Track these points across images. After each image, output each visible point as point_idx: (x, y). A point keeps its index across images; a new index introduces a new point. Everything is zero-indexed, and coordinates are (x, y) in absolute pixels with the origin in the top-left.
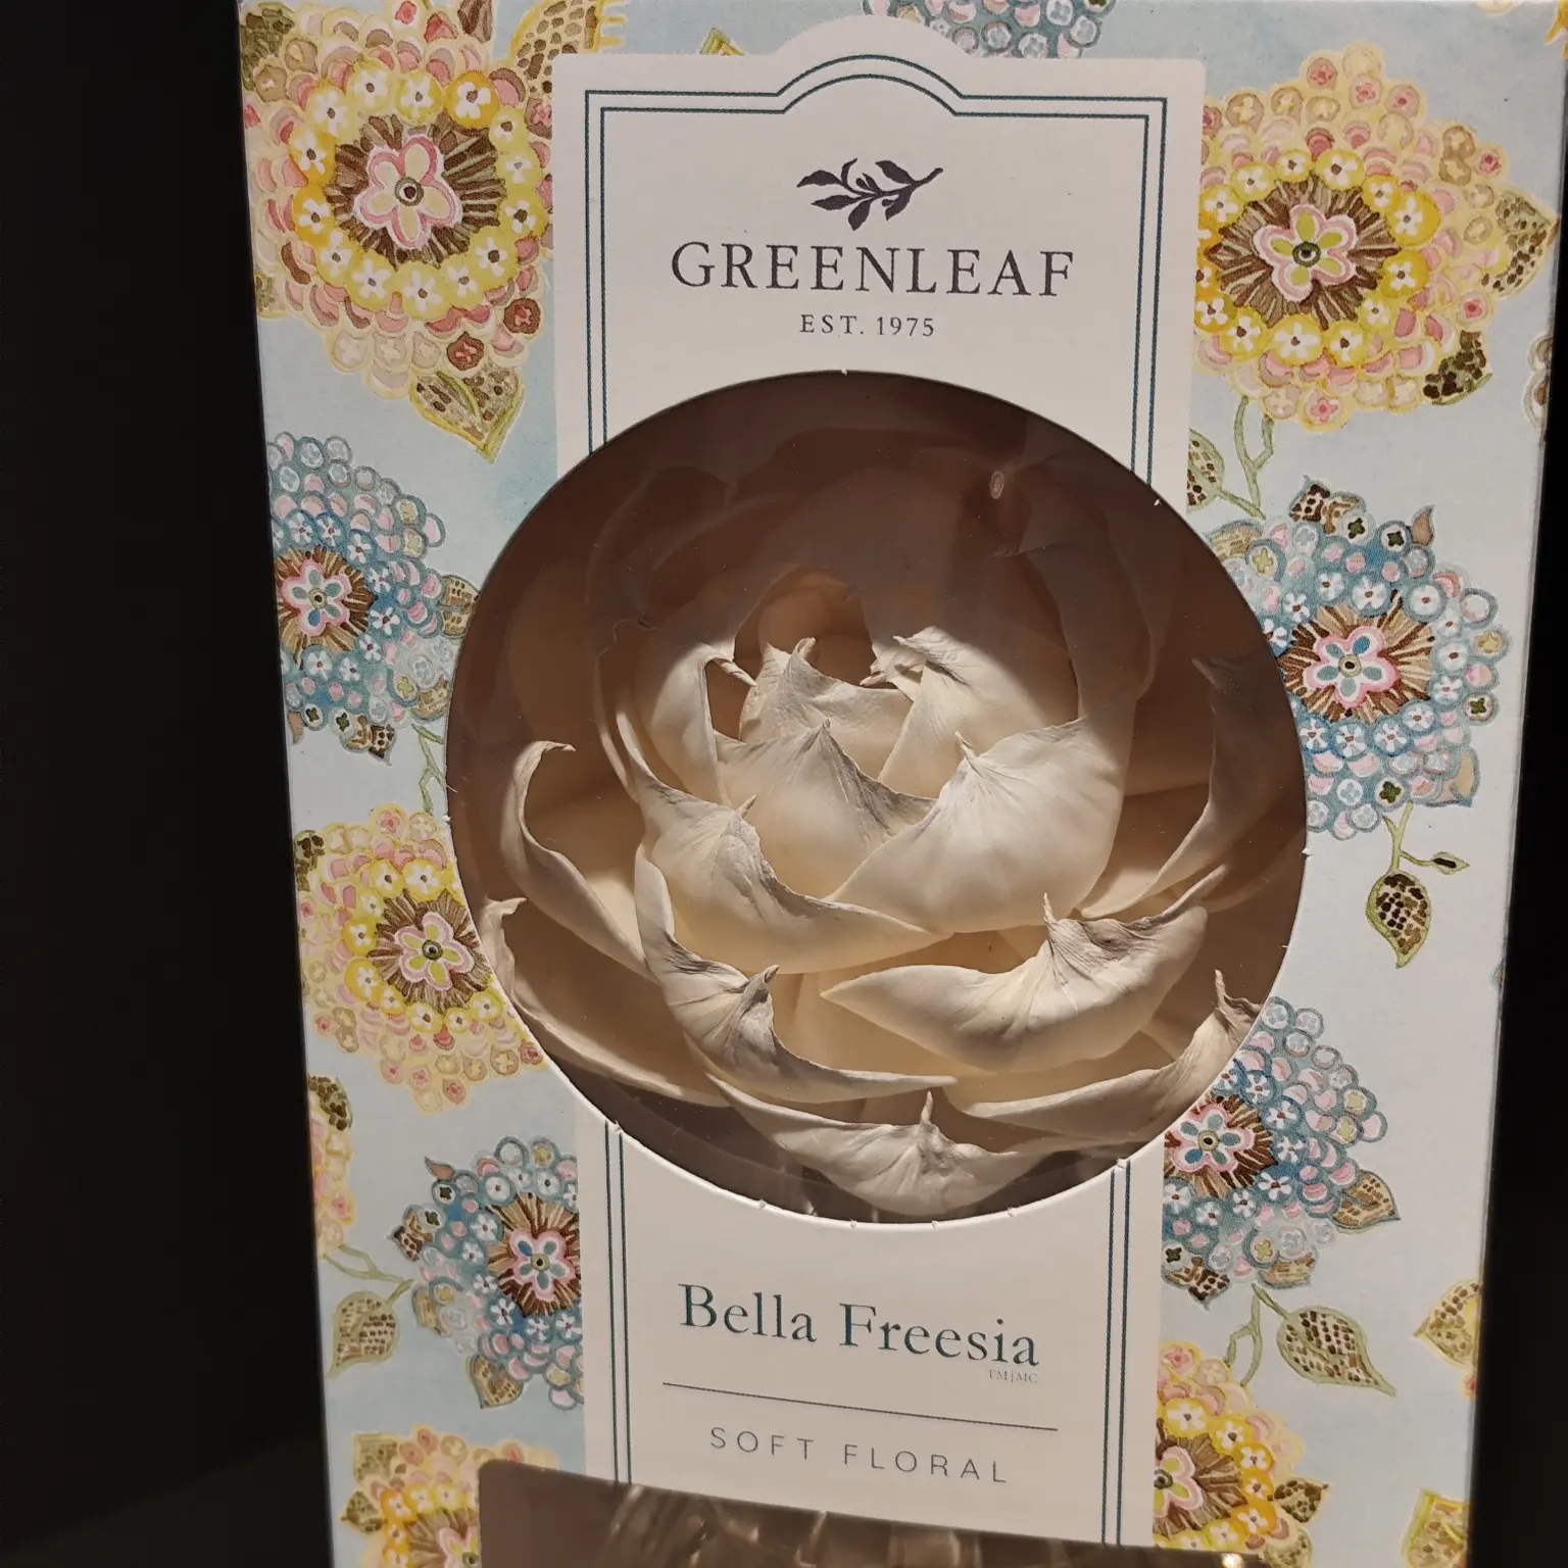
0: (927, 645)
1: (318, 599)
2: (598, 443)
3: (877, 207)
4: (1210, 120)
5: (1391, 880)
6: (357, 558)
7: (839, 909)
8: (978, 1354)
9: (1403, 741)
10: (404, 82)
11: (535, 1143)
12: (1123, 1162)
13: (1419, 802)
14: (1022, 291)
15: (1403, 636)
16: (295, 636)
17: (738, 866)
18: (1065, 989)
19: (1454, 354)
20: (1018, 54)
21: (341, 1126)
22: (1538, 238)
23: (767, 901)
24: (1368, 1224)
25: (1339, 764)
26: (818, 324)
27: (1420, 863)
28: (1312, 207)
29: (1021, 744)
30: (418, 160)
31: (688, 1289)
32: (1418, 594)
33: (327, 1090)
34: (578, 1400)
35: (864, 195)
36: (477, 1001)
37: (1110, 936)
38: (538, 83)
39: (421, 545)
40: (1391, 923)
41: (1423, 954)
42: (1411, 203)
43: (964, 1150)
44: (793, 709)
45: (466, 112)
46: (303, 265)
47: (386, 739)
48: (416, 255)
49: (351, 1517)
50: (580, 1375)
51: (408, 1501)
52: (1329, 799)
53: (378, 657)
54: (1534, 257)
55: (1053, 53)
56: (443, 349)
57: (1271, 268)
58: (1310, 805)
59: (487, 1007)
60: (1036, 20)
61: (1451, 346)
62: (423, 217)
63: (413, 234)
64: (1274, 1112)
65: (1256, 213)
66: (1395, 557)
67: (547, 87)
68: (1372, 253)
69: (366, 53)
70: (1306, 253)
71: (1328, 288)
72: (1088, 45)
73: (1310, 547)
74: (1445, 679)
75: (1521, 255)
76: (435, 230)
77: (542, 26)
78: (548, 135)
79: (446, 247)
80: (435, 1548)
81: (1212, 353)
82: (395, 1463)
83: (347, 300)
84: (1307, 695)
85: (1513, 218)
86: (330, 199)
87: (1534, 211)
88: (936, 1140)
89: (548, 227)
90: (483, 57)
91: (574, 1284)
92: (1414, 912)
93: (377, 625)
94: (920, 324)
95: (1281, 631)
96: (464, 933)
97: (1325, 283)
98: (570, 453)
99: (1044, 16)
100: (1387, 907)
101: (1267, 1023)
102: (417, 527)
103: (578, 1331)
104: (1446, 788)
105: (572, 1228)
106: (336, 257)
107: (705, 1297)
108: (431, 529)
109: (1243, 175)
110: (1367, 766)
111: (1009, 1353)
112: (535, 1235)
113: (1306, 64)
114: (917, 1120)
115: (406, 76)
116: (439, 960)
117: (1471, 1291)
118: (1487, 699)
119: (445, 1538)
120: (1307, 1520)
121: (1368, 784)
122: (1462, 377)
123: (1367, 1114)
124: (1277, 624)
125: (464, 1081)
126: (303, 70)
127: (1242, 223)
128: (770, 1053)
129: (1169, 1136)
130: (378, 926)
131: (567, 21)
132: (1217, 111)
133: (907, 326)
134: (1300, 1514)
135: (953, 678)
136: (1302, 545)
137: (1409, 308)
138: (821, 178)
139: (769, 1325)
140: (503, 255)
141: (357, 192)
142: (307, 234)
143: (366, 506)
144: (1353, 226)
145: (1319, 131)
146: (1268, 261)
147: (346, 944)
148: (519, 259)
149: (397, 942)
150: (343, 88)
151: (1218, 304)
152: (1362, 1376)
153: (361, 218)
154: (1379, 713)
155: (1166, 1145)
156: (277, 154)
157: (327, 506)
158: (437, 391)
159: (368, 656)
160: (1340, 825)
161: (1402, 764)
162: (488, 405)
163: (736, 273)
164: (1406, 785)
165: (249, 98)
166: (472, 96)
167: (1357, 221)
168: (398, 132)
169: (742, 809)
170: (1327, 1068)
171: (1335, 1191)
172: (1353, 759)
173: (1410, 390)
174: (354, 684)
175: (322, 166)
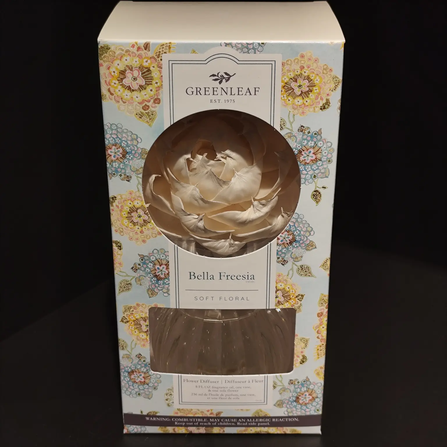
0: (227, 153)
1: (115, 153)
2: (172, 123)
3: (224, 80)
4: (283, 64)
5: (315, 191)
6: (124, 145)
7: (214, 202)
8: (244, 278)
9: (317, 168)
10: (133, 59)
11: (160, 249)
12: (270, 243)
13: (319, 178)
14: (251, 94)
15: (317, 150)
16: (110, 160)
17: (195, 196)
18: (256, 213)
19: (325, 102)
20: (249, 53)
21: (120, 249)
22: (339, 83)
23: (201, 202)
24: (311, 249)
25: (306, 172)
26: (213, 101)
27: (320, 188)
28: (301, 79)
29: (245, 170)
30: (136, 73)
31: (190, 273)
32: (319, 143)
33: (117, 243)
34: (169, 294)
35: (221, 78)
36: (149, 225)
37: (264, 203)
38: (159, 59)
39: (137, 143)
40: (315, 198)
41: (320, 203)
42: (318, 77)
43: (237, 243)
44: (203, 166)
45: (145, 64)
46: (112, 92)
47: (130, 178)
48: (136, 90)
49: (122, 321)
50: (169, 290)
51: (134, 317)
52: (305, 179)
53: (128, 163)
54: (338, 86)
55: (255, 53)
56: (142, 107)
57: (294, 89)
58: (302, 180)
59: (151, 226)
60: (252, 47)
61: (324, 101)
62: (137, 84)
63: (135, 86)
64: (296, 232)
65: (291, 80)
66: (315, 137)
67: (161, 60)
68: (311, 86)
69: (125, 54)
70: (300, 87)
71: (304, 92)
72: (261, 51)
73: (301, 136)
74: (324, 157)
75: (336, 85)
76: (140, 86)
77: (160, 49)
78: (162, 69)
79: (142, 89)
80: (140, 325)
81: (284, 104)
82: (131, 310)
83: (122, 98)
84: (301, 161)
85: (335, 79)
86: (118, 80)
87: (338, 78)
88: (232, 242)
89: (162, 85)
90: (148, 55)
91: (168, 274)
92: (319, 196)
93: (128, 157)
94: (232, 101)
95: (296, 151)
96: (146, 213)
97: (303, 92)
98: (167, 125)
99: (253, 46)
100: (314, 196)
101: (294, 217)
102: (136, 140)
103: (169, 282)
104: (324, 175)
105: (168, 264)
106: (119, 91)
107: (193, 274)
108: (139, 140)
109: (289, 74)
110: (311, 172)
111: (250, 278)
112: (160, 266)
113: (300, 54)
114: (229, 238)
115: (133, 58)
116: (141, 218)
117: (329, 259)
118: (331, 160)
119: (142, 322)
120: (301, 301)
121: (311, 175)
122: (326, 106)
123: (311, 231)
124: (296, 150)
125: (146, 239)
126: (113, 56)
127: (289, 82)
128: (203, 229)
129: (278, 238)
130: (128, 212)
131: (165, 48)
132: (284, 63)
133: (230, 101)
134: (300, 300)
135: (232, 158)
136: (300, 136)
137: (317, 95)
138: (214, 75)
139: (206, 277)
140: (153, 90)
141: (124, 79)
142: (113, 86)
143: (126, 136)
144: (308, 82)
145: (302, 66)
146: (294, 88)
147: (121, 216)
148: (156, 91)
149: (132, 215)
150: (121, 60)
151: (285, 96)
152: (311, 275)
153: (124, 83)
154: (313, 163)
155: (277, 239)
156: (107, 72)
157: (117, 136)
158: (140, 115)
159: (126, 163)
160: (307, 183)
161: (317, 172)
162: (150, 117)
163: (198, 93)
164: (317, 175)
165: (101, 62)
166: (147, 61)
167: (309, 81)
168: (132, 68)
169: (196, 185)
170: (305, 224)
171: (306, 244)
172: (309, 171)
173: (318, 109)
174: (123, 168)
175: (117, 74)
